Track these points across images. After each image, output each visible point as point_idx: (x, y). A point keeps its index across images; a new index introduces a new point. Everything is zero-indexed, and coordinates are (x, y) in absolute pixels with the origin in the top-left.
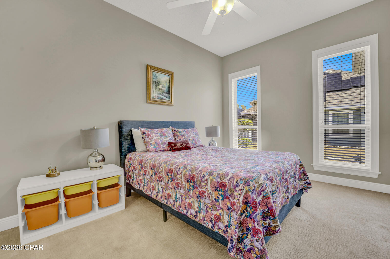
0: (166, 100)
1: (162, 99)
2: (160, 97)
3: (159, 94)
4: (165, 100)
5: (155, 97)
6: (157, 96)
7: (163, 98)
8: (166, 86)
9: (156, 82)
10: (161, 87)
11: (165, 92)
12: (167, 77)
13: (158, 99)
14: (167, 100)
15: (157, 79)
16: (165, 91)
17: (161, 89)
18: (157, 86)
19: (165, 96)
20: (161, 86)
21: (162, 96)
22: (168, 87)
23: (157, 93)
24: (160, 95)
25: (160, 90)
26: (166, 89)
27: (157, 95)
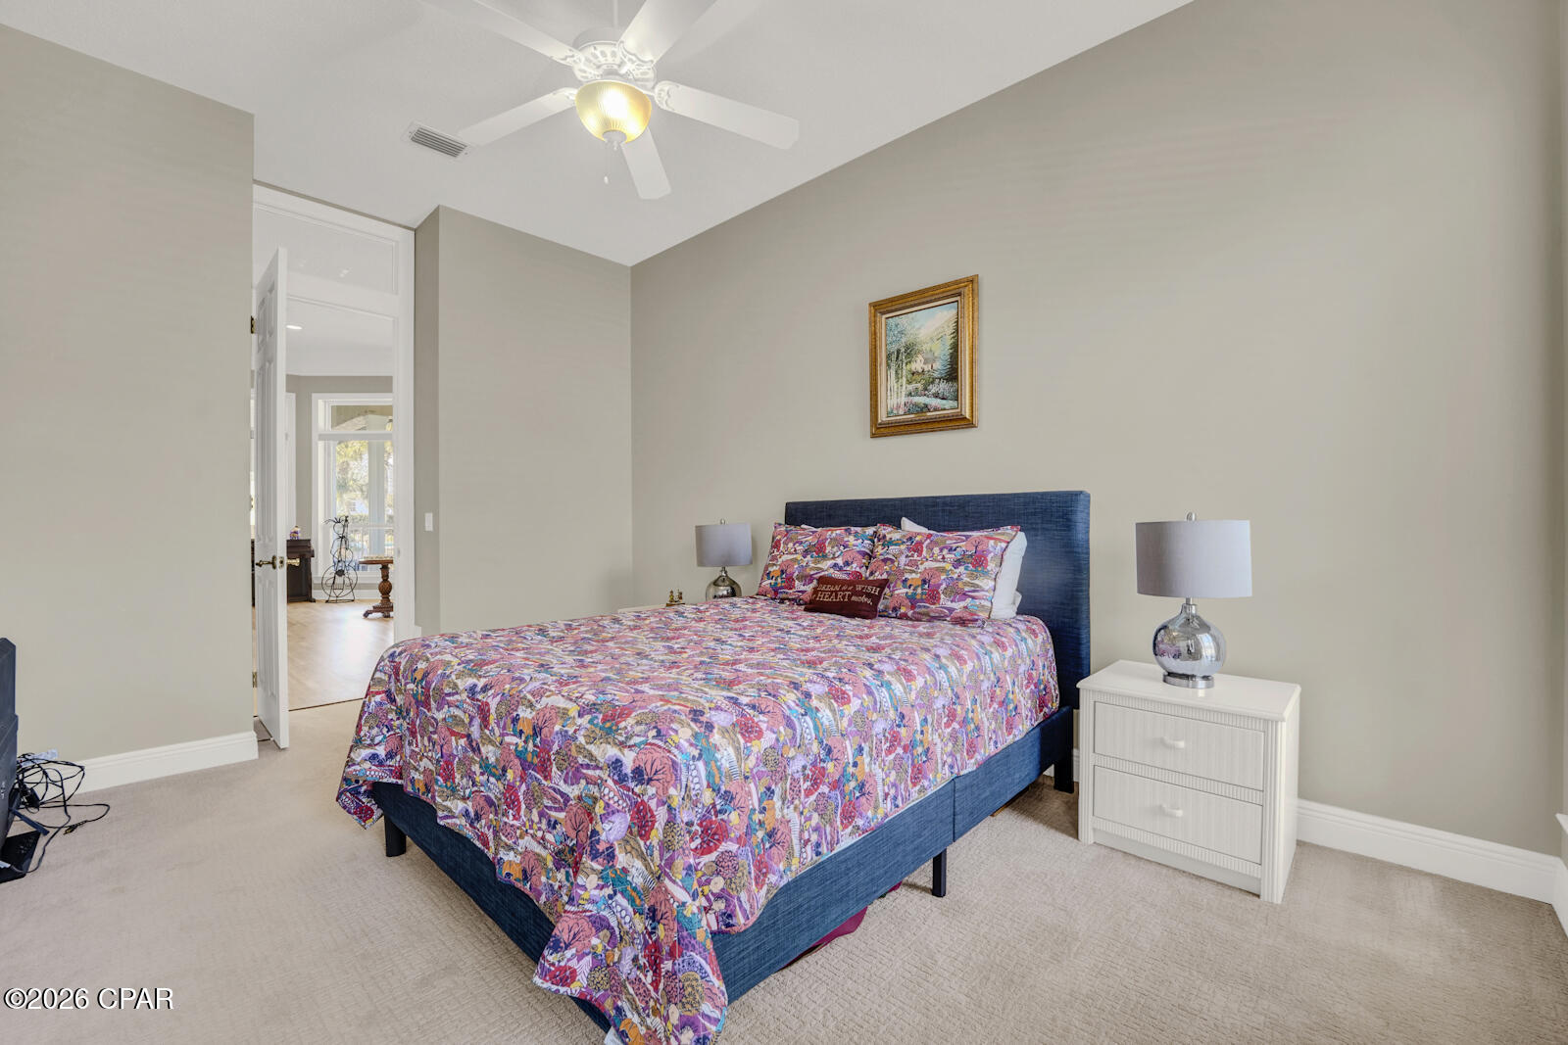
0: (942, 407)
1: (926, 408)
2: (916, 405)
3: (910, 394)
4: (935, 410)
5: (895, 412)
6: (902, 406)
7: (926, 406)
8: (942, 351)
9: (898, 351)
10: (918, 365)
11: (934, 379)
12: (945, 313)
13: (909, 412)
14: (945, 409)
15: (903, 340)
16: (936, 375)
17: (920, 370)
18: (904, 365)
19: (936, 396)
20: (920, 358)
21: (921, 400)
22: (951, 351)
23: (903, 393)
24: (917, 395)
25: (916, 376)
26: (940, 366)
27: (903, 399)
